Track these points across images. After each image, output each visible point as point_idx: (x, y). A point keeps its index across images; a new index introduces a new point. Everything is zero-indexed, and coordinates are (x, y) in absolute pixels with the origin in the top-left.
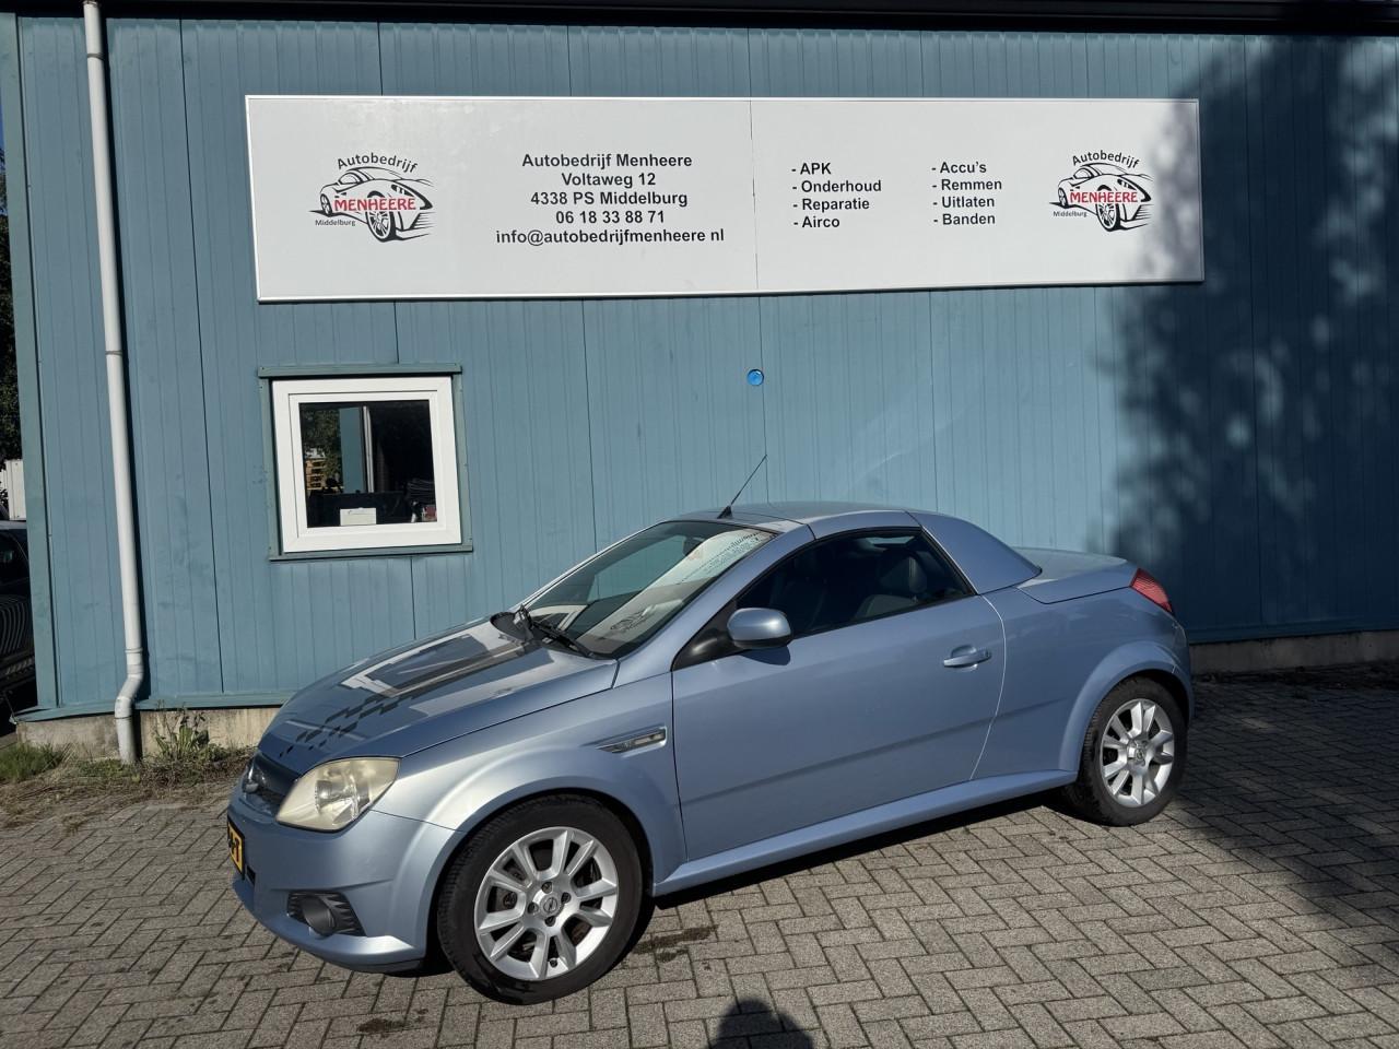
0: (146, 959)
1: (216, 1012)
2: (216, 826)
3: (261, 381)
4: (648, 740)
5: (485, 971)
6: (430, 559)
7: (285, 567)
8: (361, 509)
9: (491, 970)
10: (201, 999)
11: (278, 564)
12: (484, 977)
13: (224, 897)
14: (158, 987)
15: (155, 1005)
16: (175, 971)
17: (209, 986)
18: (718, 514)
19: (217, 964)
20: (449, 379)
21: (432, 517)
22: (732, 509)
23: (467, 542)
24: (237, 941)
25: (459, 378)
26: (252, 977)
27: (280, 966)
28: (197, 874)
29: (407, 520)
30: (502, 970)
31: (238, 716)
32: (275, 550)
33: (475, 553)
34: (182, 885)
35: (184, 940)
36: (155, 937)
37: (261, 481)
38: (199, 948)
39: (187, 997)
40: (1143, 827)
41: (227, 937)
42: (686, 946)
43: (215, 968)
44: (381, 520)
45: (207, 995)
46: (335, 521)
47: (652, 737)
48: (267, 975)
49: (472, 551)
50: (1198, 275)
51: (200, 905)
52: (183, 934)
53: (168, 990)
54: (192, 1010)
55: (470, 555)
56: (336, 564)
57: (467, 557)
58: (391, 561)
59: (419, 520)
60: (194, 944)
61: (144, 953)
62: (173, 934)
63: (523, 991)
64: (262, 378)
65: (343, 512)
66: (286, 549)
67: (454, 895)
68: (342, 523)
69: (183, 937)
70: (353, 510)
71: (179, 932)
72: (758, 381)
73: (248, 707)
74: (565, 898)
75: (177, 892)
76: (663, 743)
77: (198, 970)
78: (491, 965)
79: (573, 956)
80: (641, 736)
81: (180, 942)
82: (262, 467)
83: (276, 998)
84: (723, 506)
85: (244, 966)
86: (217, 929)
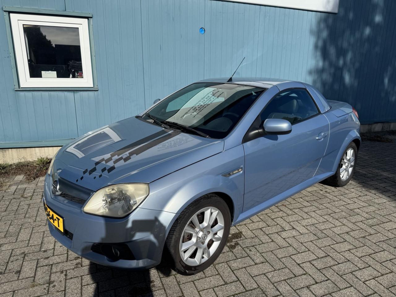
0: (10, 266)
1: (58, 292)
2: (14, 198)
3: (4, 12)
4: (237, 171)
5: (182, 266)
6: (81, 93)
7: (22, 94)
8: (50, 72)
9: (184, 265)
10: (48, 285)
11: (19, 92)
12: (182, 268)
13: (34, 231)
14: (23, 280)
15: (26, 291)
16: (28, 271)
17: (48, 278)
18: (227, 80)
19: (46, 266)
20: (87, 20)
21: (81, 76)
22: (232, 79)
23: (96, 87)
24: (50, 253)
25: (91, 20)
26: (66, 271)
27: (76, 264)
28: (16, 221)
29: (68, 77)
30: (188, 264)
31: (7, 151)
32: (17, 86)
33: (99, 91)
34: (11, 227)
35: (24, 255)
36: (10, 254)
37: (8, 57)
38: (35, 258)
39: (40, 284)
40: (345, 187)
41: (45, 251)
42: (236, 241)
43: (47, 268)
44: (59, 76)
45: (50, 282)
46: (40, 76)
47: (238, 170)
48: (73, 269)
49: (98, 90)
50: (336, 11)
51: (24, 235)
52: (22, 251)
53: (29, 282)
54: (46, 291)
55: (97, 92)
56: (43, 93)
57: (96, 92)
58: (66, 93)
59: (74, 77)
60: (31, 256)
61: (8, 263)
62: (18, 252)
63: (194, 270)
64: (5, 11)
65: (43, 72)
66: (21, 86)
67: (173, 239)
68: (43, 77)
69: (23, 253)
70: (47, 72)
71: (20, 251)
72: (203, 32)
73: (11, 148)
74: (209, 232)
75: (10, 230)
76: (241, 172)
77: (39, 269)
78: (185, 263)
79: (209, 253)
80: (235, 170)
81: (23, 255)
82: (8, 51)
83: (83, 281)
84: (229, 77)
85: (60, 265)
86: (38, 248)
